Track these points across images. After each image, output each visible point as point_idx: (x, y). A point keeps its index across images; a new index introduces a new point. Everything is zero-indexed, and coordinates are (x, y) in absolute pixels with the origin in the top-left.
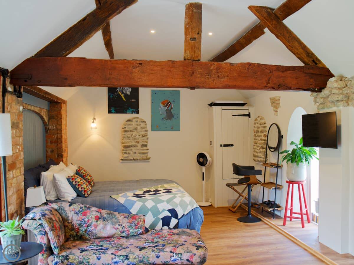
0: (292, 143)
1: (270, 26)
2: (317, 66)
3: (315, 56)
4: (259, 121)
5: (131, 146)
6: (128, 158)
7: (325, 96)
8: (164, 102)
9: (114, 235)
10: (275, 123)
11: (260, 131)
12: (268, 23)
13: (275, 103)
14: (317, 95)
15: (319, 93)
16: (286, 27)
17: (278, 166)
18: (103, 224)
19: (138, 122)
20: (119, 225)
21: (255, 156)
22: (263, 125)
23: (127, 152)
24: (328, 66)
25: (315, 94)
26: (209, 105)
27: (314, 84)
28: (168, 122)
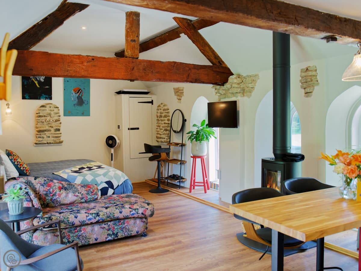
0: (194, 125)
1: (189, 33)
2: (222, 66)
3: (220, 58)
4: (162, 107)
5: (45, 131)
6: (42, 142)
7: (227, 89)
8: (76, 89)
9: (75, 201)
10: (179, 109)
11: (163, 116)
12: (188, 31)
13: (179, 93)
14: (220, 88)
15: (221, 86)
16: (200, 36)
17: (183, 145)
18: (65, 193)
19: (52, 107)
20: (79, 193)
21: (157, 137)
22: (166, 111)
23: (41, 136)
24: (229, 66)
25: (218, 87)
26: (116, 93)
27: (219, 79)
28: (79, 108)
